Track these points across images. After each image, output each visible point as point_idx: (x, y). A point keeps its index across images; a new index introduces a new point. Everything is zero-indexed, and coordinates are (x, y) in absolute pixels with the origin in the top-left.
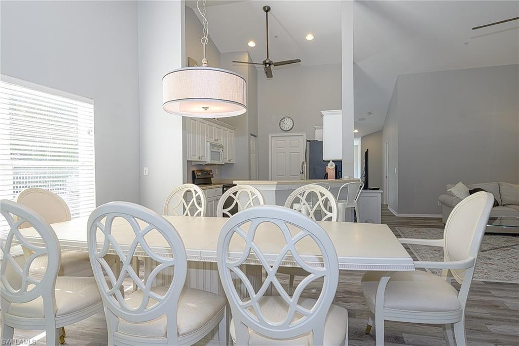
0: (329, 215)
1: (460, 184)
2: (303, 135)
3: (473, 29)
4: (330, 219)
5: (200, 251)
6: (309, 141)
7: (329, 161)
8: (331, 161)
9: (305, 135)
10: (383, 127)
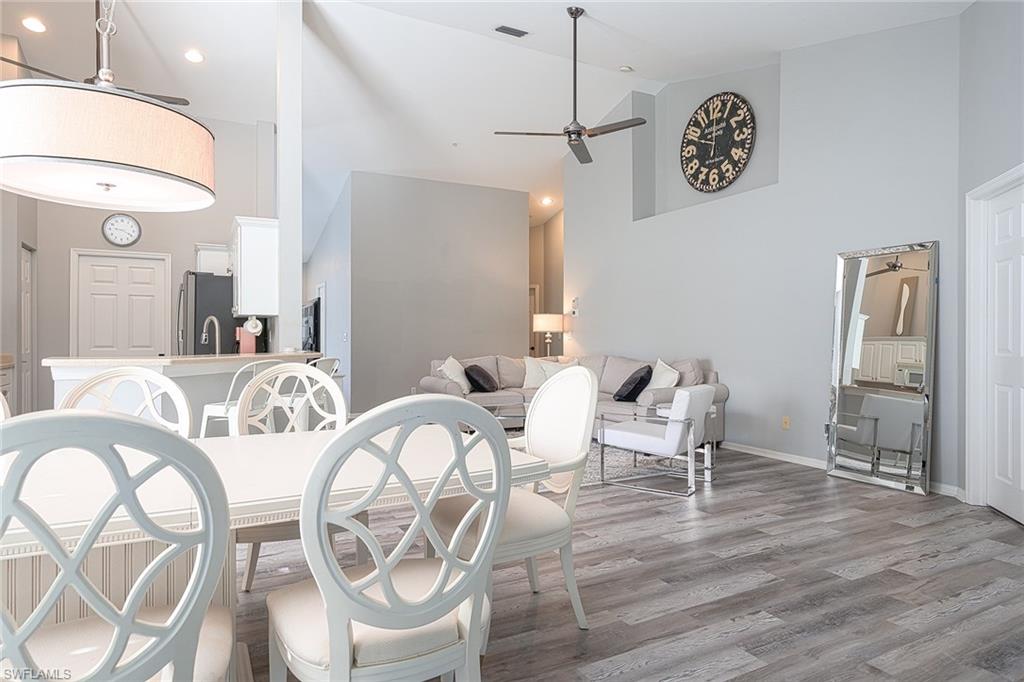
0: (329, 418)
1: (451, 360)
2: (163, 260)
3: (496, 133)
4: (332, 425)
5: (189, 511)
6: (193, 273)
7: (245, 319)
8: (254, 318)
9: (169, 260)
10: (311, 257)
